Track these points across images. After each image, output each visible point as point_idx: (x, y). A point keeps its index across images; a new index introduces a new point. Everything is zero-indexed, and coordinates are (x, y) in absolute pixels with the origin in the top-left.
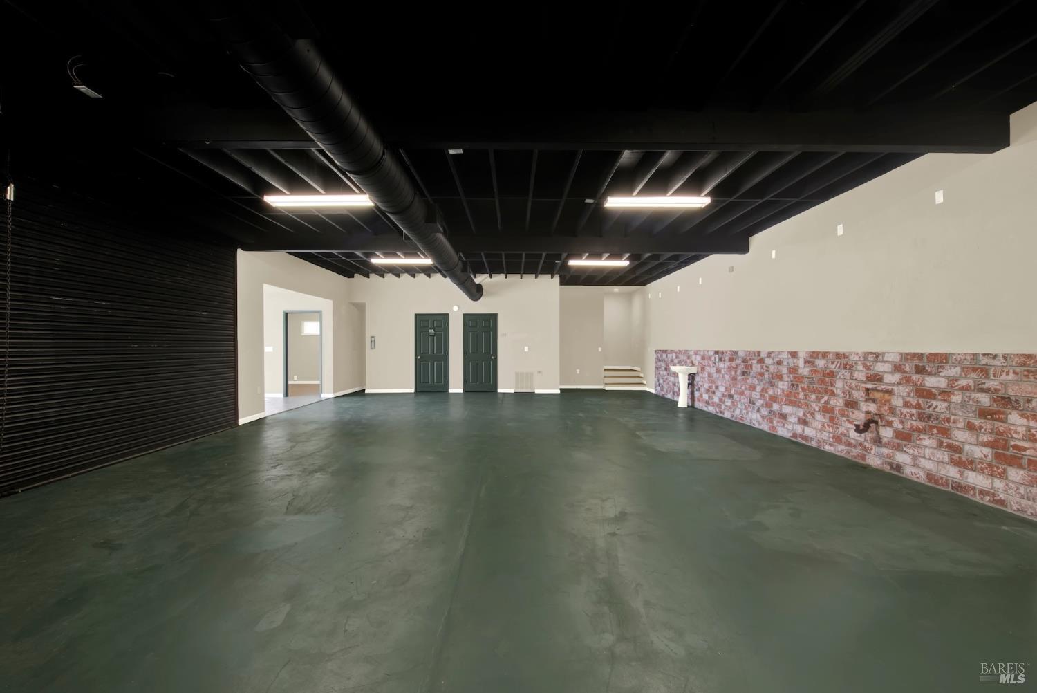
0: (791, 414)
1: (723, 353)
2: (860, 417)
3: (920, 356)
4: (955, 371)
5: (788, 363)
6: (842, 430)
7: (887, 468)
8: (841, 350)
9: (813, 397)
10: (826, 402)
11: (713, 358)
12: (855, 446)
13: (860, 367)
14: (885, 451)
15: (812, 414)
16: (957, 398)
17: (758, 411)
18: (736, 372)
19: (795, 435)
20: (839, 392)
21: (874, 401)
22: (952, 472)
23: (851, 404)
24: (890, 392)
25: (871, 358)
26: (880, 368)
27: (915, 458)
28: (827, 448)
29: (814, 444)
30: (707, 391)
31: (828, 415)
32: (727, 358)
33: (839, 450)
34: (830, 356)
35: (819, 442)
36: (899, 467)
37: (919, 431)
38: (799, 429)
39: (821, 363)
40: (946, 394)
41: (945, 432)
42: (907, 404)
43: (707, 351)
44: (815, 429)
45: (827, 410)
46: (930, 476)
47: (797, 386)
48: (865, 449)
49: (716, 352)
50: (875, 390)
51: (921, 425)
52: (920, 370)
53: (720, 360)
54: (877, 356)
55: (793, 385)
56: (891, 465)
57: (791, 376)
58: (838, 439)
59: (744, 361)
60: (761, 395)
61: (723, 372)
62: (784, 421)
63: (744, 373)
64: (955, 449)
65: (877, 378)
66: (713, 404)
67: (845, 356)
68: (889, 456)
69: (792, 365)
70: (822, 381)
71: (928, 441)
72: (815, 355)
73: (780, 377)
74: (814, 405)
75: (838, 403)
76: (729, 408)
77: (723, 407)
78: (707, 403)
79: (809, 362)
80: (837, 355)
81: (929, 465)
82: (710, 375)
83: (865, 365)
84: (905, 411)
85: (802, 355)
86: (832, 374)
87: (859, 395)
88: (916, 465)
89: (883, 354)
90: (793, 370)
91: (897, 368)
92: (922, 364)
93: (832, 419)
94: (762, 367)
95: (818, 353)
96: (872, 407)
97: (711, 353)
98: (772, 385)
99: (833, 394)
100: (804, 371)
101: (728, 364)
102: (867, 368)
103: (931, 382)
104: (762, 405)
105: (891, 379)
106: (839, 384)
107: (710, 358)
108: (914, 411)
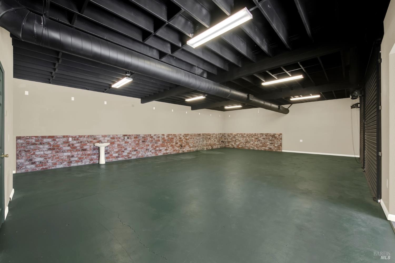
0: (163, 149)
2: (178, 145)
3: (186, 134)
4: (189, 136)
5: (162, 137)
6: (175, 148)
7: (182, 152)
8: (174, 134)
9: (169, 144)
10: (172, 144)
12: (177, 151)
13: (178, 137)
14: (182, 149)
15: (168, 147)
16: (190, 139)
19: (164, 154)
20: (174, 141)
21: (180, 142)
22: (189, 149)
23: (177, 143)
24: (182, 140)
25: (180, 135)
26: (181, 136)
27: (186, 149)
28: (172, 153)
29: (169, 154)
31: (172, 147)
33: (175, 152)
34: (172, 135)
35: (170, 153)
36: (184, 151)
37: (186, 145)
38: (165, 152)
39: (170, 136)
40: (189, 139)
41: (189, 144)
42: (185, 141)
44: (170, 150)
45: (172, 146)
46: (187, 151)
47: (164, 142)
48: (179, 150)
50: (180, 140)
51: (186, 144)
52: (186, 136)
54: (181, 135)
55: (163, 142)
56: (183, 151)
57: (163, 140)
58: (174, 151)
60: (152, 147)
62: (160, 151)
63: (143, 142)
64: (190, 146)
65: (180, 138)
67: (175, 135)
68: (183, 150)
69: (163, 137)
70: (171, 140)
71: (187, 146)
72: (169, 135)
73: (159, 141)
74: (169, 145)
75: (174, 144)
79: (167, 136)
80: (174, 135)
81: (187, 149)
83: (179, 136)
84: (184, 142)
85: (166, 135)
86: (173, 138)
87: (178, 141)
88: (186, 150)
89: (181, 134)
90: (163, 139)
91: (183, 136)
92: (186, 135)
93: (173, 147)
94: (152, 139)
95: (170, 134)
96: (180, 143)
98: (156, 143)
99: (173, 142)
100: (166, 138)
102: (179, 137)
103: (188, 138)
104: (152, 149)
105: (183, 138)
106: (174, 140)
108: (185, 142)
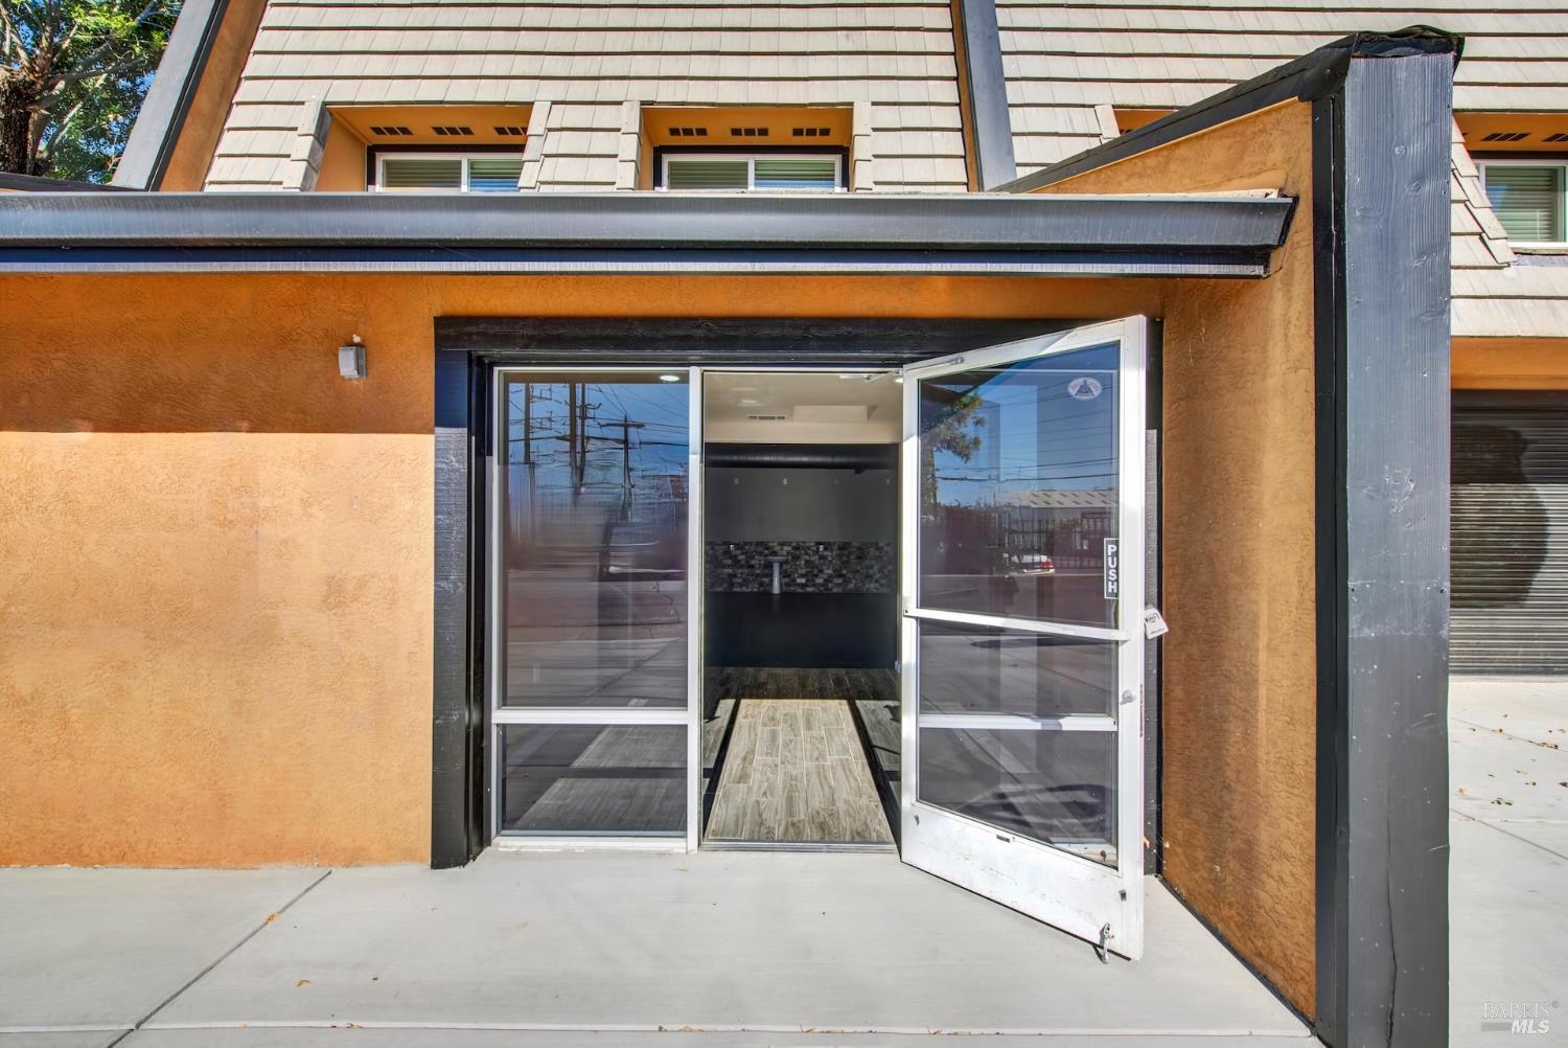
1: (829, 544)
11: (815, 548)
17: (877, 581)
18: (848, 557)
30: (802, 576)
32: (835, 547)
43: (804, 542)
49: (819, 544)
53: (825, 549)
59: (859, 549)
61: (830, 558)
66: (814, 585)
76: (839, 585)
77: (830, 585)
78: (803, 586)
82: (807, 561)
97: (813, 544)
101: (838, 552)
107: (809, 548)
